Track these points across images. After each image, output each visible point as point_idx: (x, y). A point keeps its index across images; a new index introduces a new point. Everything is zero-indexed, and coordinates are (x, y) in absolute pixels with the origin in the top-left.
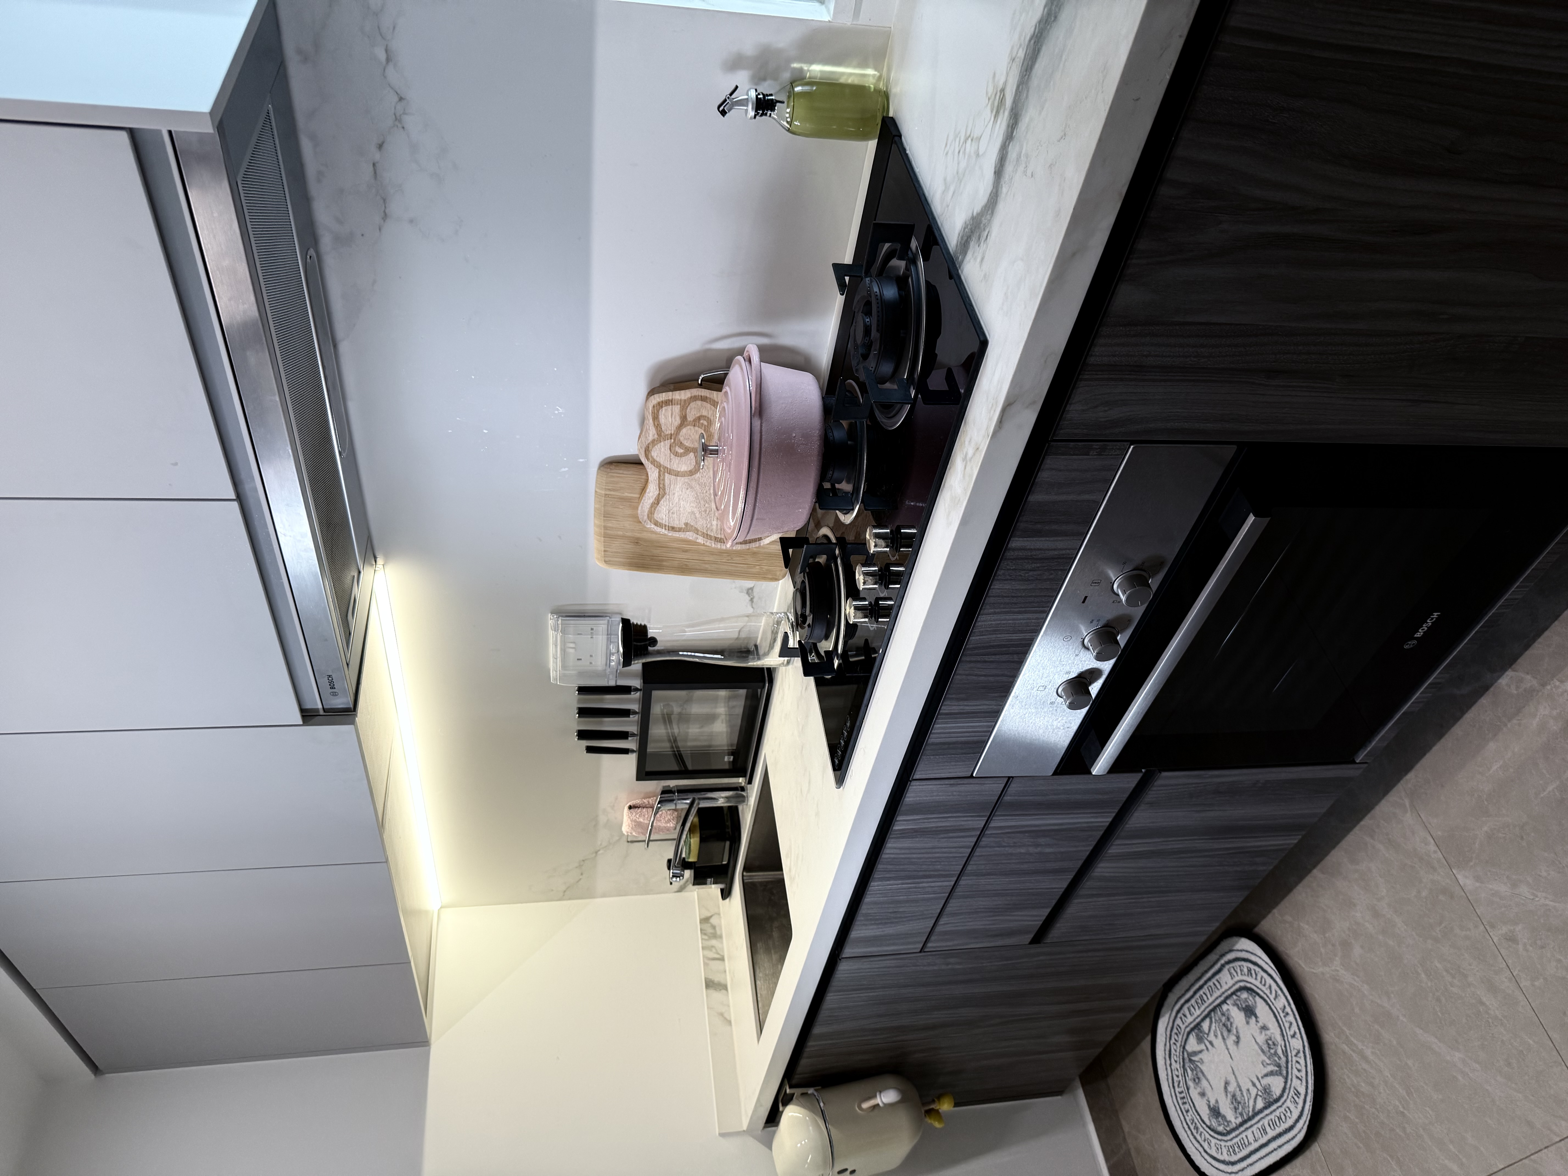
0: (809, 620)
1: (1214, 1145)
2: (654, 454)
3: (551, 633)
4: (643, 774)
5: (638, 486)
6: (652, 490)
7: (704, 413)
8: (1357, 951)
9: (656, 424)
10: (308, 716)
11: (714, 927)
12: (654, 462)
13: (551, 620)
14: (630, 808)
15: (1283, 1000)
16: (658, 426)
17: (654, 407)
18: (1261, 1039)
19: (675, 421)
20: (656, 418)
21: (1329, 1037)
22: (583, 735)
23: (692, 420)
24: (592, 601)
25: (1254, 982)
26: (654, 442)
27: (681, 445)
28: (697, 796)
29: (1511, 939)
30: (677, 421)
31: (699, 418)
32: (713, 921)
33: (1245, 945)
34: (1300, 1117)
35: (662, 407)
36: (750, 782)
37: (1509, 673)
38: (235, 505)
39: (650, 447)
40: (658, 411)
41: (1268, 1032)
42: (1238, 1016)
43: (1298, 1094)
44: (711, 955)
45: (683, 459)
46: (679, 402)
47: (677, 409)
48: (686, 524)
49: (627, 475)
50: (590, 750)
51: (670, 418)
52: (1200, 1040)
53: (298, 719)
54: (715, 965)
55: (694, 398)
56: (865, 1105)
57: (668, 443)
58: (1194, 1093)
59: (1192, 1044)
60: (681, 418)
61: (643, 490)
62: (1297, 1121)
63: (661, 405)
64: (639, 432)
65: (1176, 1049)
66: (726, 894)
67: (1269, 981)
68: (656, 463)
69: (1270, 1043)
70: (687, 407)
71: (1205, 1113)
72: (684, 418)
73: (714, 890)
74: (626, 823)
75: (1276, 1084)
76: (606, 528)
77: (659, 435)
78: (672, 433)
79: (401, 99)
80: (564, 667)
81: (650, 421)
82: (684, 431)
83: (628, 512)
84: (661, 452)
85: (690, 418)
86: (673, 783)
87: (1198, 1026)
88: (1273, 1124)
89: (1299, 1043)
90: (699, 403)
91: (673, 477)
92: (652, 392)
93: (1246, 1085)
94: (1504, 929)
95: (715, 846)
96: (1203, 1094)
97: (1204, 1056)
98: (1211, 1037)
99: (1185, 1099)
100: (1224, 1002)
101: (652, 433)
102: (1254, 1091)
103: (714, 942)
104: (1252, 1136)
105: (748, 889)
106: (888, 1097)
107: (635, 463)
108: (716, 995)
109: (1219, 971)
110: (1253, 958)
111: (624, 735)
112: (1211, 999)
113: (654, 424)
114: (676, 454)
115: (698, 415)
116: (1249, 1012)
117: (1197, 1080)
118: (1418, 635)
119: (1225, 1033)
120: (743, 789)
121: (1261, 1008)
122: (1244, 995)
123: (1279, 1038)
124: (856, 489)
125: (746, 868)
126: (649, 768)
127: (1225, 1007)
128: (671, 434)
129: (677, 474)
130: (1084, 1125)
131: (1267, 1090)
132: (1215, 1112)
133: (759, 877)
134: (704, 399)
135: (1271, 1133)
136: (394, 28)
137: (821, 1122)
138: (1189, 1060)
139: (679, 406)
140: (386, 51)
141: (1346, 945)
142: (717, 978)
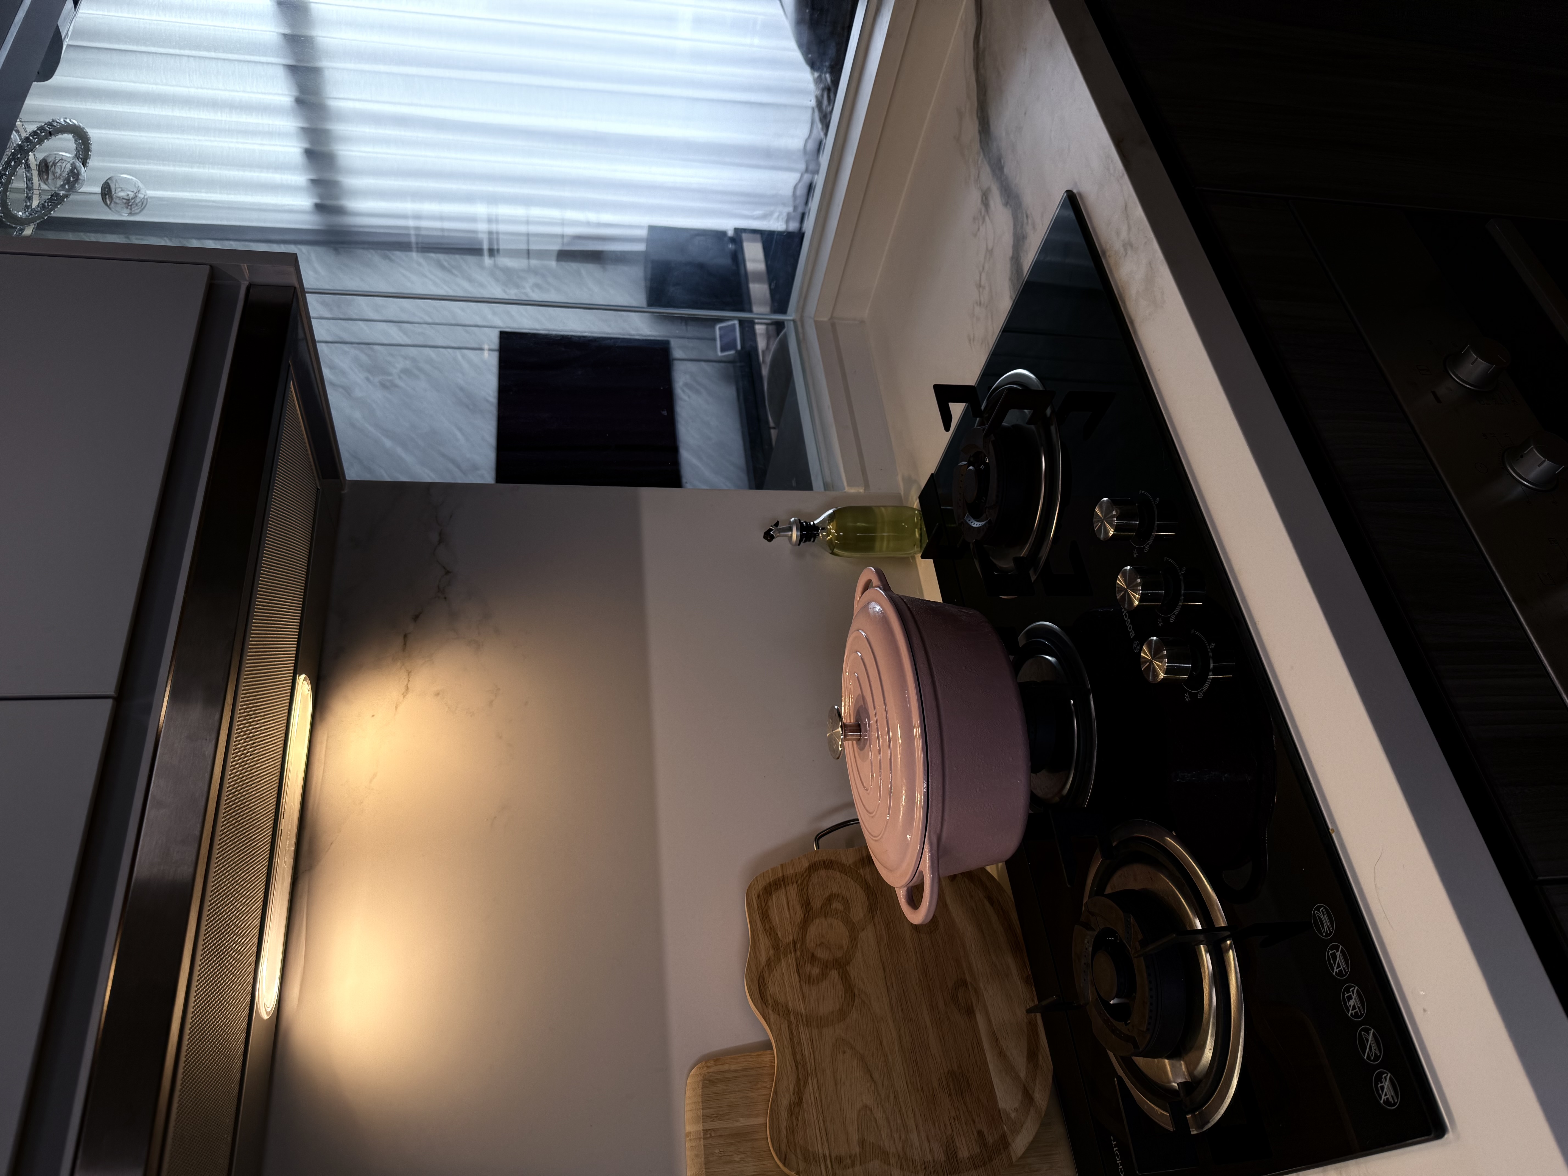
2: (774, 988)
9: (768, 928)
12: (776, 1007)
16: (771, 932)
17: (759, 896)
19: (795, 913)
20: (765, 916)
23: (819, 906)
26: (770, 965)
27: (813, 958)
31: (830, 899)
35: (771, 894)
39: (766, 975)
40: (766, 903)
45: (823, 987)
46: (794, 879)
47: (793, 891)
51: (786, 911)
57: (792, 960)
60: (802, 906)
63: (768, 891)
68: (780, 1008)
70: (808, 885)
72: (807, 907)
77: (776, 947)
78: (795, 938)
79: (448, 572)
81: (757, 924)
82: (813, 930)
84: (785, 983)
90: (823, 872)
101: (764, 947)
113: (765, 929)
114: (810, 980)
115: (827, 895)
128: (794, 942)
129: (820, 1023)
136: (451, 517)
139: (795, 886)
140: (440, 534)
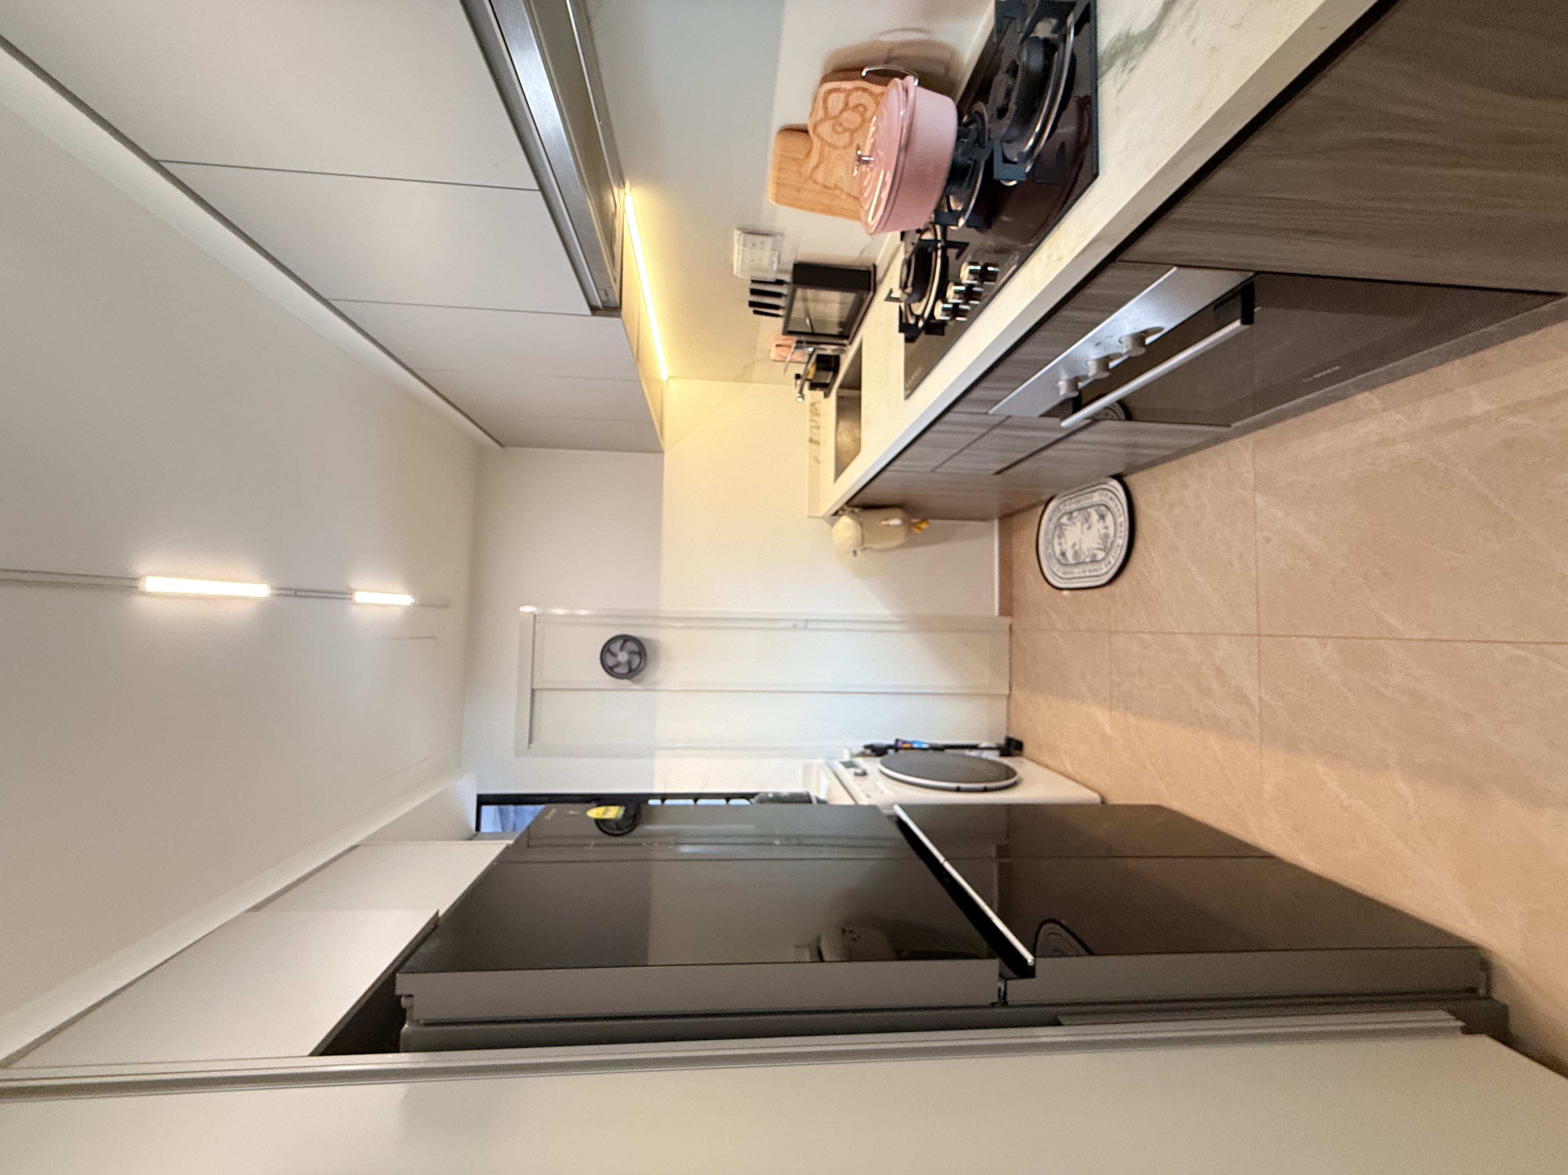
0: (909, 290)
1: (1056, 568)
2: (820, 129)
3: (736, 247)
4: (787, 332)
5: (805, 151)
6: (815, 157)
7: (863, 101)
8: (1177, 511)
9: (825, 106)
10: (594, 310)
11: (816, 409)
12: (819, 136)
13: (737, 235)
14: (778, 346)
15: (1123, 519)
16: (826, 108)
17: (825, 91)
18: (1103, 531)
20: (825, 101)
21: (1139, 545)
22: (752, 304)
24: (763, 225)
25: (1111, 504)
26: (821, 121)
27: (841, 125)
28: (816, 346)
29: (1268, 540)
30: (841, 106)
31: (858, 105)
32: (817, 406)
33: (1115, 484)
34: (1107, 573)
36: (851, 343)
37: (1367, 394)
38: (539, 194)
39: (817, 121)
40: (827, 96)
41: (1107, 531)
42: (1095, 517)
43: (1110, 563)
44: (814, 424)
45: (841, 136)
46: (845, 90)
47: (842, 96)
48: (836, 184)
49: (797, 141)
50: (756, 312)
51: (836, 102)
52: (1069, 519)
53: (588, 312)
54: (815, 431)
55: (858, 89)
56: (884, 523)
57: (831, 122)
58: (1056, 541)
59: (1064, 520)
60: (844, 103)
61: (808, 154)
62: (1103, 574)
63: (830, 92)
64: (810, 109)
65: (1055, 519)
66: (826, 395)
67: (1120, 507)
69: (1106, 536)
70: (851, 95)
71: (1058, 552)
72: (846, 104)
73: (819, 393)
74: (774, 353)
75: (1101, 555)
76: (778, 178)
77: (826, 115)
80: (743, 263)
81: (820, 103)
82: (845, 114)
83: (795, 168)
84: (825, 129)
85: (851, 105)
86: (803, 338)
87: (1071, 513)
88: (1090, 571)
89: (1122, 541)
90: (860, 93)
91: (831, 149)
92: (825, 79)
93: (1085, 548)
94: (1267, 534)
95: (823, 374)
96: (1060, 544)
97: (1068, 528)
98: (1076, 521)
99: (1050, 542)
100: (1091, 507)
101: (820, 114)
102: (1087, 553)
103: (816, 418)
104: (1077, 571)
105: (839, 398)
106: (896, 522)
107: (804, 131)
108: (814, 446)
109: (1093, 491)
110: (1117, 493)
111: (776, 307)
112: (1084, 503)
113: (823, 106)
114: (836, 132)
115: (858, 103)
116: (1102, 517)
117: (1060, 537)
118: (1316, 376)
119: (1084, 521)
120: (844, 345)
121: (1109, 518)
122: (1103, 508)
123: (1112, 535)
124: (964, 211)
125: (841, 387)
126: (790, 329)
127: (1089, 510)
128: (835, 116)
129: (835, 147)
130: (993, 538)
131: (1094, 556)
132: (1063, 554)
133: (846, 393)
134: (864, 90)
135: (1088, 574)
137: (859, 527)
138: (1059, 526)
139: (844, 94)
141: (1172, 506)
142: (815, 438)
